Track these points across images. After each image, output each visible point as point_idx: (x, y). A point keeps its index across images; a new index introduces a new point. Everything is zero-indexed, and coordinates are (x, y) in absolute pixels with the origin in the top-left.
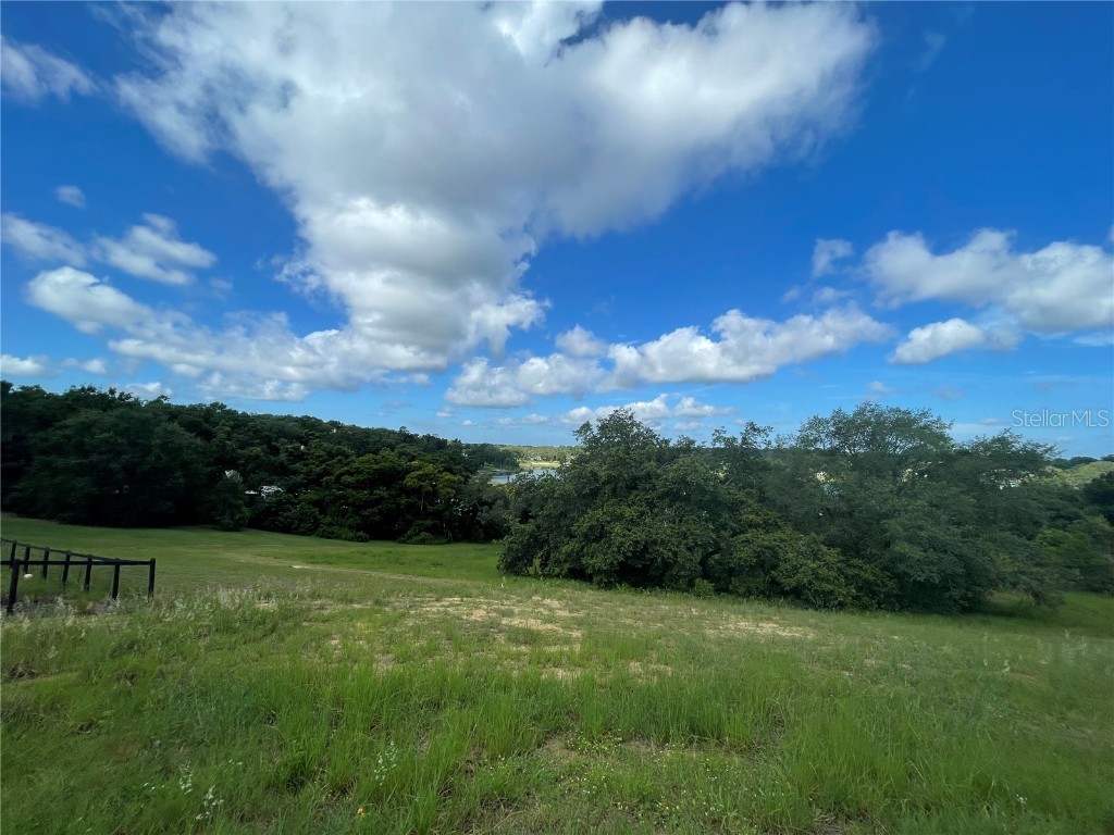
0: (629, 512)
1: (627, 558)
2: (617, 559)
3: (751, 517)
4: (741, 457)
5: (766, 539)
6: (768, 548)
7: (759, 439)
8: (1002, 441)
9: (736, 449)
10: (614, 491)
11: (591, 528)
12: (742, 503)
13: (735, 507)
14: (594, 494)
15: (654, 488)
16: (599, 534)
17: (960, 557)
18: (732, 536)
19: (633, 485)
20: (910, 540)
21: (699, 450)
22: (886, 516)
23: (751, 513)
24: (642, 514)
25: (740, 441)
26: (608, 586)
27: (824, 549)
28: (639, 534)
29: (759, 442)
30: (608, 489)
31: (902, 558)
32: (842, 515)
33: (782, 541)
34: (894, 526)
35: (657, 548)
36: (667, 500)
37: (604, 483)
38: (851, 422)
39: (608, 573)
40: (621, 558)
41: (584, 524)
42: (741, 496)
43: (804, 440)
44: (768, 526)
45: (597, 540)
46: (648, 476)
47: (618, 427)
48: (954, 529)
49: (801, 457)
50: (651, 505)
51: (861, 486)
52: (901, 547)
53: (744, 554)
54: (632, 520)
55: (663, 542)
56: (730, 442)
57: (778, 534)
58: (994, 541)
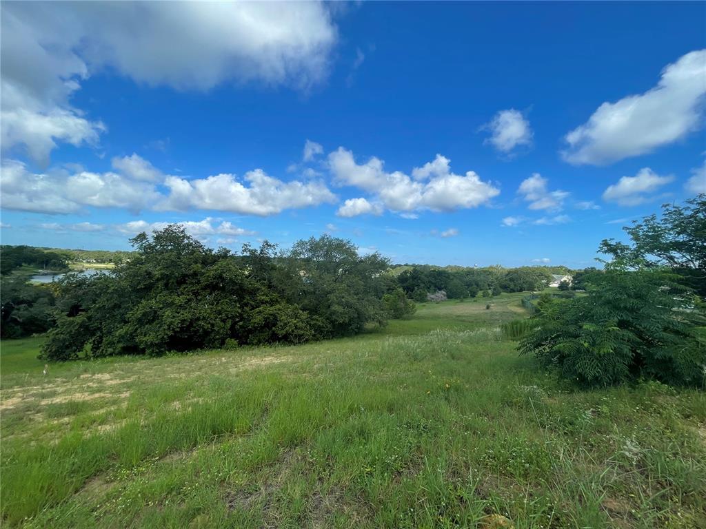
0: (179, 300)
1: (175, 332)
2: (167, 334)
3: (263, 298)
4: (259, 262)
5: (270, 310)
6: (271, 315)
7: (270, 251)
8: (374, 256)
9: (256, 256)
10: (166, 285)
11: (144, 314)
12: (258, 289)
13: (253, 292)
14: (148, 288)
15: (199, 283)
16: (151, 318)
17: (356, 309)
18: (251, 310)
19: (182, 281)
20: (338, 304)
21: (232, 257)
22: (329, 293)
23: (263, 295)
24: (189, 300)
25: (259, 252)
26: (160, 354)
27: (301, 312)
28: (186, 315)
29: (270, 253)
30: (160, 284)
31: (334, 313)
32: (311, 293)
33: (279, 310)
34: (332, 297)
35: (200, 323)
36: (209, 290)
37: (158, 280)
38: (317, 244)
39: (159, 346)
40: (170, 333)
41: (138, 311)
42: (258, 285)
43: (295, 253)
44: (272, 303)
45: (151, 322)
46: (195, 274)
47: (171, 238)
48: (355, 297)
49: (292, 262)
50: (196, 294)
51: (320, 278)
52: (336, 308)
53: (258, 319)
54: (180, 306)
55: (204, 318)
56: (253, 252)
57: (278, 306)
58: (368, 301)
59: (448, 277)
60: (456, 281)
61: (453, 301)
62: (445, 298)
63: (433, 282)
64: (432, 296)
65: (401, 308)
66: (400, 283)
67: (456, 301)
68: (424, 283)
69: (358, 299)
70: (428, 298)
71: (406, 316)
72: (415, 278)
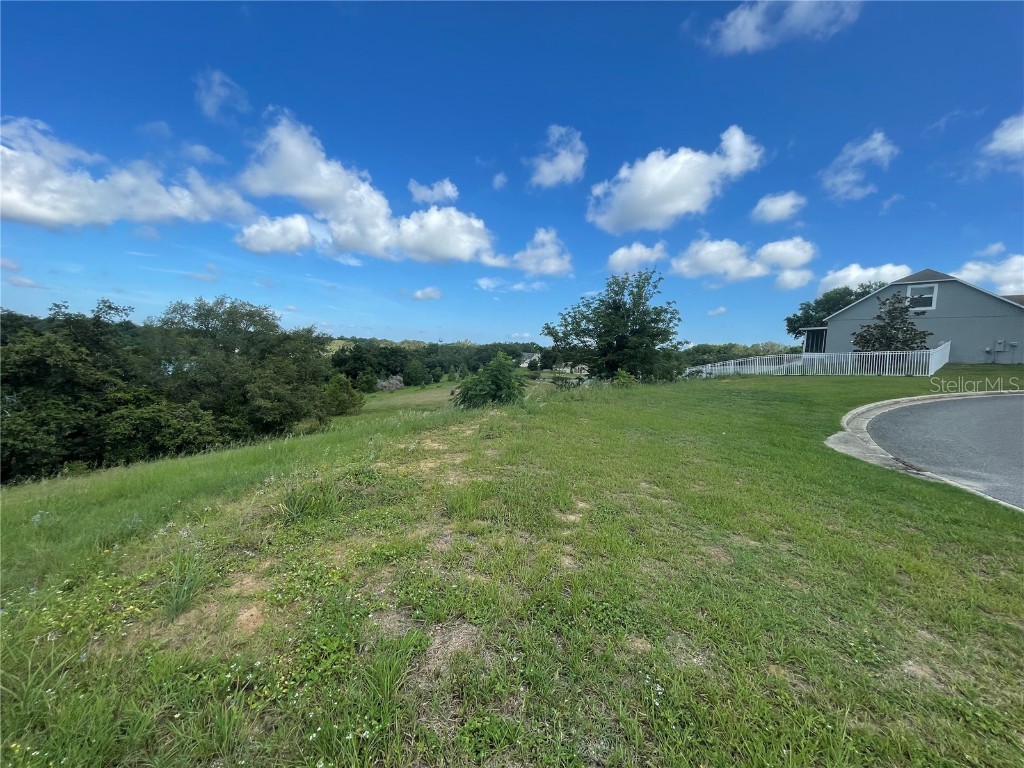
3: (118, 395)
6: (147, 420)
33: (160, 411)
56: (75, 316)
57: (154, 407)
59: (405, 357)
60: (415, 363)
61: (412, 388)
62: (402, 385)
63: (385, 363)
64: (385, 384)
65: (344, 401)
66: (335, 366)
67: (416, 388)
68: (371, 365)
69: (292, 390)
70: (379, 386)
71: (352, 410)
72: (359, 359)
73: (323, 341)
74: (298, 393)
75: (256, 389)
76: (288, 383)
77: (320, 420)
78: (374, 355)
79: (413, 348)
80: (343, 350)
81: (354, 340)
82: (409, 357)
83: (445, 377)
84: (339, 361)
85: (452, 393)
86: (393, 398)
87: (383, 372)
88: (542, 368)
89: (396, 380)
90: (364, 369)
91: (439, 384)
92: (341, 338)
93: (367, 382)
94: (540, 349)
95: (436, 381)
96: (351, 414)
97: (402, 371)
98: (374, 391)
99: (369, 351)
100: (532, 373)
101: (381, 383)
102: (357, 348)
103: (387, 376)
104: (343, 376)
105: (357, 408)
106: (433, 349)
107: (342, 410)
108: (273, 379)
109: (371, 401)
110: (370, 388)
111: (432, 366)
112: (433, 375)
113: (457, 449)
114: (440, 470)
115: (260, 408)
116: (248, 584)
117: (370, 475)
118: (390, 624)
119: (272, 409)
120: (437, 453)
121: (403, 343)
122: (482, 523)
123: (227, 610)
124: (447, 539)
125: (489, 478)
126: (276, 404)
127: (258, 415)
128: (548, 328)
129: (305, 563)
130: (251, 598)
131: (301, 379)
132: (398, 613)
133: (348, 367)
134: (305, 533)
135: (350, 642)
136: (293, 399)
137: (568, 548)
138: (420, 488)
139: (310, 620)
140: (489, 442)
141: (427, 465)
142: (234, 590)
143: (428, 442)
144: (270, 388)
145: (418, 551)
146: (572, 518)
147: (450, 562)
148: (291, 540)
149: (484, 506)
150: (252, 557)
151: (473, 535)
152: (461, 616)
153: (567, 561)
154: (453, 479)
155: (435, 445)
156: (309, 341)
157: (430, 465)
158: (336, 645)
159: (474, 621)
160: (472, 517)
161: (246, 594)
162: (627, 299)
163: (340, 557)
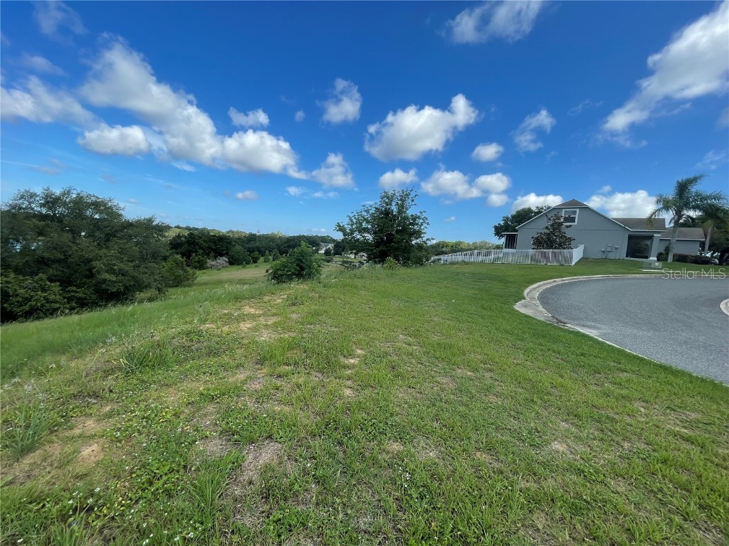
22: (93, 260)
32: (58, 261)
34: (99, 265)
59: (230, 243)
60: (238, 248)
61: (235, 268)
62: (227, 264)
63: (213, 247)
65: (180, 276)
66: (172, 248)
67: (239, 267)
68: (202, 249)
69: (134, 267)
70: (208, 265)
71: (186, 283)
72: (192, 244)
73: (162, 229)
74: (141, 269)
75: (102, 265)
76: (131, 261)
77: (159, 290)
78: (204, 241)
79: (236, 236)
80: (179, 236)
81: (188, 228)
82: (233, 243)
83: (262, 259)
84: (176, 245)
85: (267, 271)
86: (220, 274)
87: (212, 254)
88: (335, 254)
89: (223, 260)
90: (196, 252)
91: (257, 264)
92: (178, 227)
93: (199, 262)
94: (334, 241)
95: (255, 261)
96: (185, 286)
97: (227, 254)
98: (205, 269)
99: (200, 238)
100: (327, 258)
101: (210, 262)
102: (191, 234)
103: (215, 257)
104: (179, 257)
105: (190, 281)
106: (252, 238)
107: (178, 282)
108: (117, 258)
109: (202, 276)
110: (201, 266)
111: (251, 251)
112: (253, 258)
113: (269, 313)
114: (255, 329)
115: (105, 281)
116: (91, 425)
117: (199, 333)
118: (215, 447)
119: (116, 282)
120: (253, 317)
121: (228, 232)
122: (287, 368)
123: (69, 448)
124: (260, 380)
125: (292, 335)
126: (120, 277)
127: (104, 286)
128: (339, 226)
129: (142, 405)
130: (92, 437)
131: (143, 259)
132: (220, 438)
133: (183, 249)
134: (143, 381)
135: (179, 465)
136: (135, 274)
137: (349, 383)
138: (240, 343)
139: (146, 450)
140: (294, 308)
141: (245, 326)
142: (77, 432)
143: (247, 308)
144: (114, 265)
145: (237, 391)
146: (352, 361)
147: (261, 398)
148: (130, 387)
149: (289, 355)
150: (94, 404)
151: (280, 376)
152: (270, 437)
153: (348, 392)
154: (265, 337)
155: (252, 311)
156: (148, 228)
157: (249, 326)
158: (167, 468)
159: (278, 440)
160: (280, 364)
161: (88, 434)
162: (394, 209)
163: (172, 398)
